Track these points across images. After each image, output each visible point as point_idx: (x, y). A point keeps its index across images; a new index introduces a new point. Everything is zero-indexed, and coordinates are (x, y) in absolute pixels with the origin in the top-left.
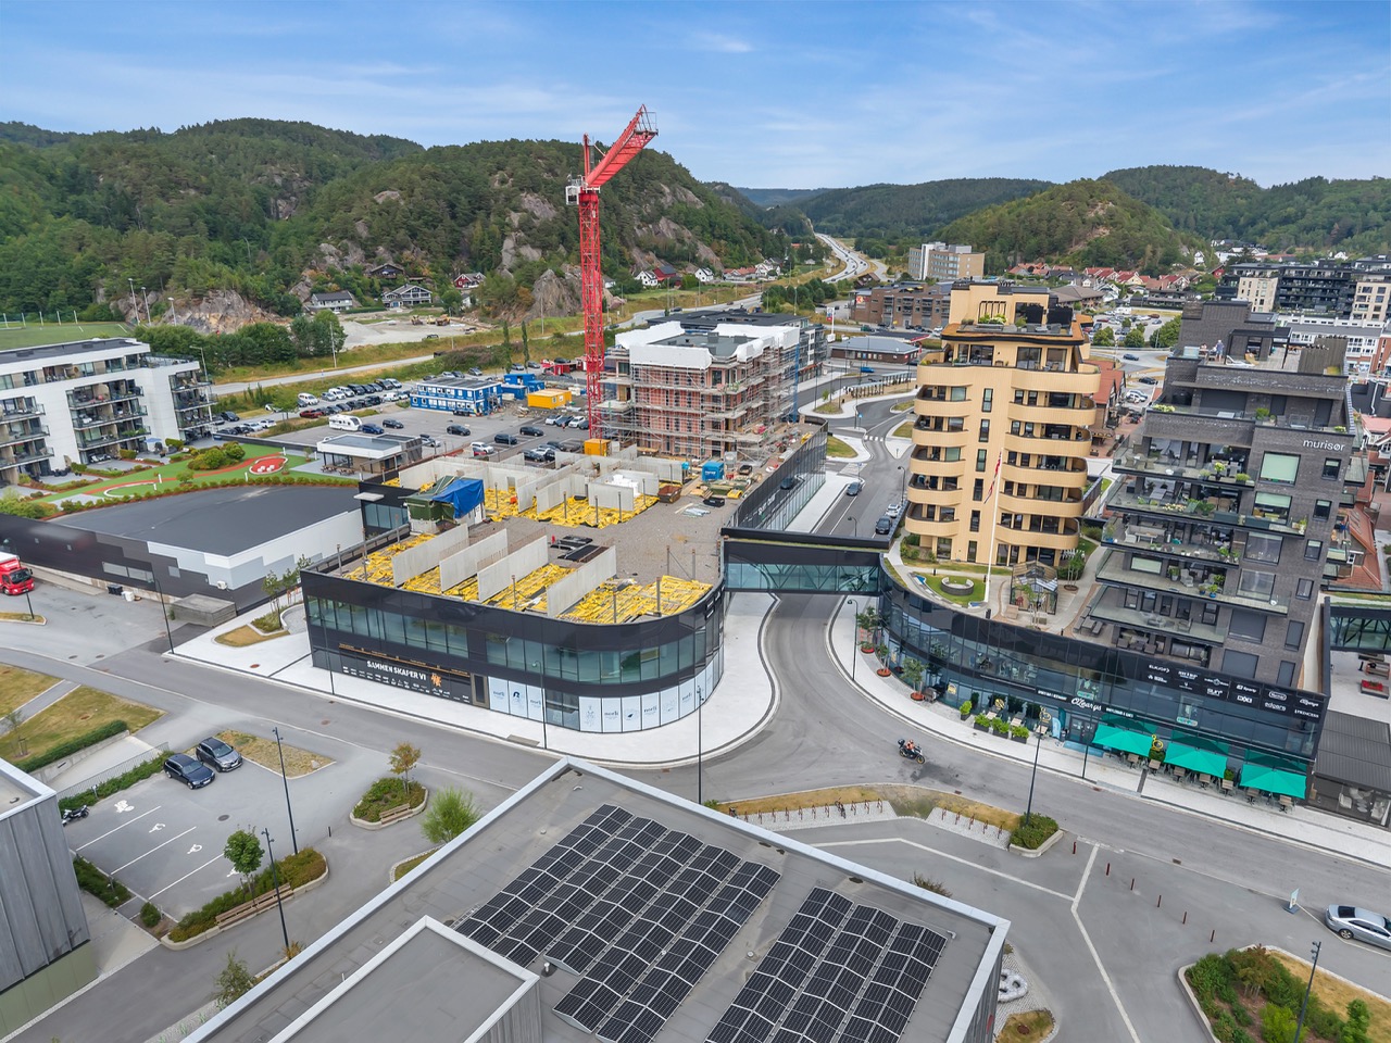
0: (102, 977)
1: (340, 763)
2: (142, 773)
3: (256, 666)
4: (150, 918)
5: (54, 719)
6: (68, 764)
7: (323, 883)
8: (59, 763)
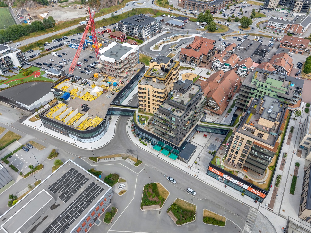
0: (16, 182)
1: (47, 148)
2: (19, 149)
3: (35, 126)
4: (21, 174)
5: (6, 137)
6: (9, 147)
7: (43, 169)
8: (7, 147)
